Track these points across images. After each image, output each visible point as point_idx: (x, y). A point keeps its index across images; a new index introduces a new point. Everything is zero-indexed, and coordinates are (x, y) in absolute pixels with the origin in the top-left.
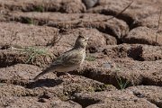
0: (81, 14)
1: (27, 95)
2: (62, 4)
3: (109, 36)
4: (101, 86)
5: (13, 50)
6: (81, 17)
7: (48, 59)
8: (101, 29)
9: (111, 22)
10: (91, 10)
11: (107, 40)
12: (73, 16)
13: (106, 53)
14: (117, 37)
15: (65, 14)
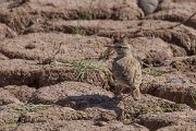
0: (139, 22)
1: (79, 119)
2: (114, 9)
3: (177, 47)
4: (171, 106)
5: (57, 66)
6: (140, 25)
7: (102, 75)
8: (165, 39)
9: (179, 29)
10: (151, 16)
11: (175, 51)
12: (129, 23)
13: (174, 67)
14: (186, 48)
15: (118, 22)
